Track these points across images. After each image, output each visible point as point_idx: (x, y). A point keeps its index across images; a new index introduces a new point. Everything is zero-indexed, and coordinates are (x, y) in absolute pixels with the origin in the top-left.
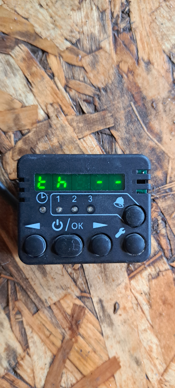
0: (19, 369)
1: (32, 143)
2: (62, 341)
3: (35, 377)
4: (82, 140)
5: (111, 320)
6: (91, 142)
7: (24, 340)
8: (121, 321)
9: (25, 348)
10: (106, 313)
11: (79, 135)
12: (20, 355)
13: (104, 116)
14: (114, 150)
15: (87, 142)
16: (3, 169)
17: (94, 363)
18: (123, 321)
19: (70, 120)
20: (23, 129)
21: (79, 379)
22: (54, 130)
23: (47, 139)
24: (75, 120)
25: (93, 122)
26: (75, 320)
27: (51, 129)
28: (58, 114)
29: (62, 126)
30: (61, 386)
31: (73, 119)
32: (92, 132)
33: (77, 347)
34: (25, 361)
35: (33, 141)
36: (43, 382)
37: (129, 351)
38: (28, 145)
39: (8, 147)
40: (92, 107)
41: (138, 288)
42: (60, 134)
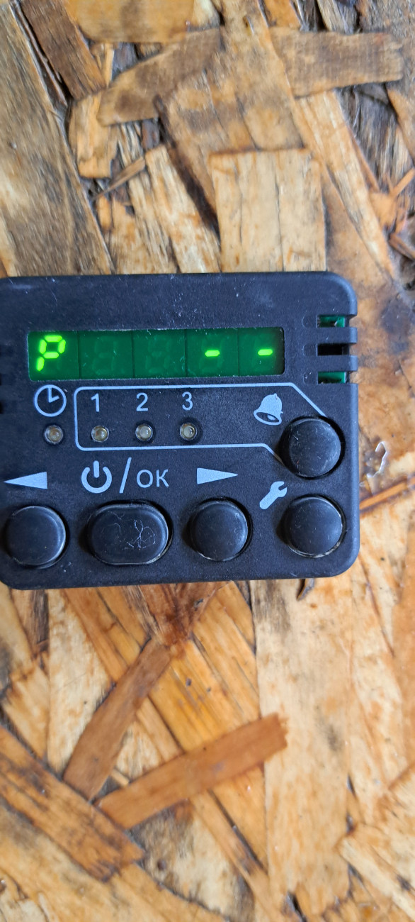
0: (11, 703)
1: (162, 84)
2: (142, 649)
3: (51, 733)
4: (303, 101)
5: (285, 614)
6: (328, 113)
7: (39, 626)
8: (313, 622)
9: (39, 650)
10: (276, 595)
11: (298, 85)
12: (20, 665)
13: (378, 48)
14: (388, 147)
15: (316, 109)
16: (65, 144)
17: (218, 723)
18: (318, 623)
19: (279, 39)
20: (143, 39)
21: (167, 756)
22: (232, 59)
23: (206, 81)
24: (294, 41)
25: (343, 59)
26: (189, 596)
27: (222, 54)
28: (250, 16)
29: (255, 53)
30: (116, 768)
31: (289, 38)
32: (338, 84)
33: (181, 670)
34: (31, 684)
35: (164, 79)
36: (68, 750)
37: (317, 708)
38: (149, 87)
39: (90, 83)
40: (350, 16)
41: (376, 542)
42: (245, 74)
